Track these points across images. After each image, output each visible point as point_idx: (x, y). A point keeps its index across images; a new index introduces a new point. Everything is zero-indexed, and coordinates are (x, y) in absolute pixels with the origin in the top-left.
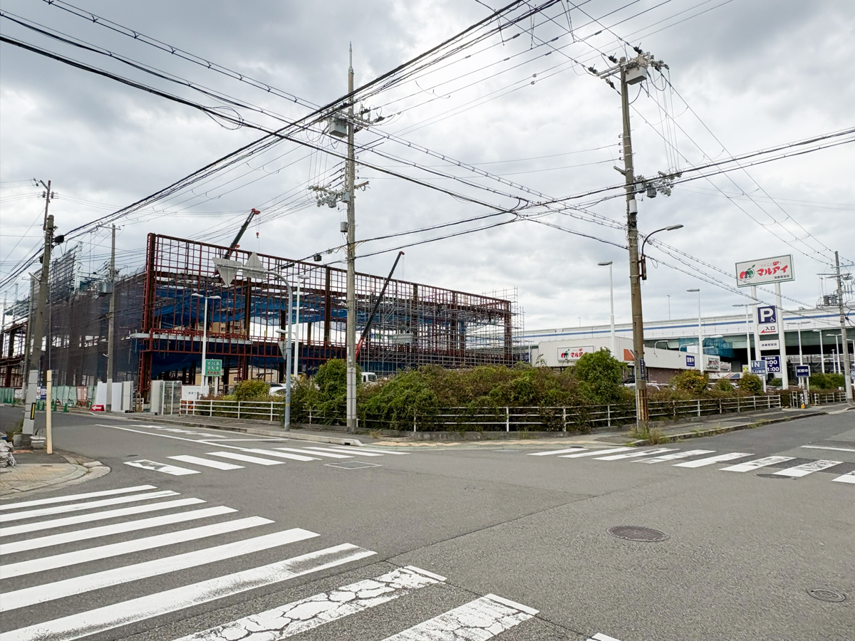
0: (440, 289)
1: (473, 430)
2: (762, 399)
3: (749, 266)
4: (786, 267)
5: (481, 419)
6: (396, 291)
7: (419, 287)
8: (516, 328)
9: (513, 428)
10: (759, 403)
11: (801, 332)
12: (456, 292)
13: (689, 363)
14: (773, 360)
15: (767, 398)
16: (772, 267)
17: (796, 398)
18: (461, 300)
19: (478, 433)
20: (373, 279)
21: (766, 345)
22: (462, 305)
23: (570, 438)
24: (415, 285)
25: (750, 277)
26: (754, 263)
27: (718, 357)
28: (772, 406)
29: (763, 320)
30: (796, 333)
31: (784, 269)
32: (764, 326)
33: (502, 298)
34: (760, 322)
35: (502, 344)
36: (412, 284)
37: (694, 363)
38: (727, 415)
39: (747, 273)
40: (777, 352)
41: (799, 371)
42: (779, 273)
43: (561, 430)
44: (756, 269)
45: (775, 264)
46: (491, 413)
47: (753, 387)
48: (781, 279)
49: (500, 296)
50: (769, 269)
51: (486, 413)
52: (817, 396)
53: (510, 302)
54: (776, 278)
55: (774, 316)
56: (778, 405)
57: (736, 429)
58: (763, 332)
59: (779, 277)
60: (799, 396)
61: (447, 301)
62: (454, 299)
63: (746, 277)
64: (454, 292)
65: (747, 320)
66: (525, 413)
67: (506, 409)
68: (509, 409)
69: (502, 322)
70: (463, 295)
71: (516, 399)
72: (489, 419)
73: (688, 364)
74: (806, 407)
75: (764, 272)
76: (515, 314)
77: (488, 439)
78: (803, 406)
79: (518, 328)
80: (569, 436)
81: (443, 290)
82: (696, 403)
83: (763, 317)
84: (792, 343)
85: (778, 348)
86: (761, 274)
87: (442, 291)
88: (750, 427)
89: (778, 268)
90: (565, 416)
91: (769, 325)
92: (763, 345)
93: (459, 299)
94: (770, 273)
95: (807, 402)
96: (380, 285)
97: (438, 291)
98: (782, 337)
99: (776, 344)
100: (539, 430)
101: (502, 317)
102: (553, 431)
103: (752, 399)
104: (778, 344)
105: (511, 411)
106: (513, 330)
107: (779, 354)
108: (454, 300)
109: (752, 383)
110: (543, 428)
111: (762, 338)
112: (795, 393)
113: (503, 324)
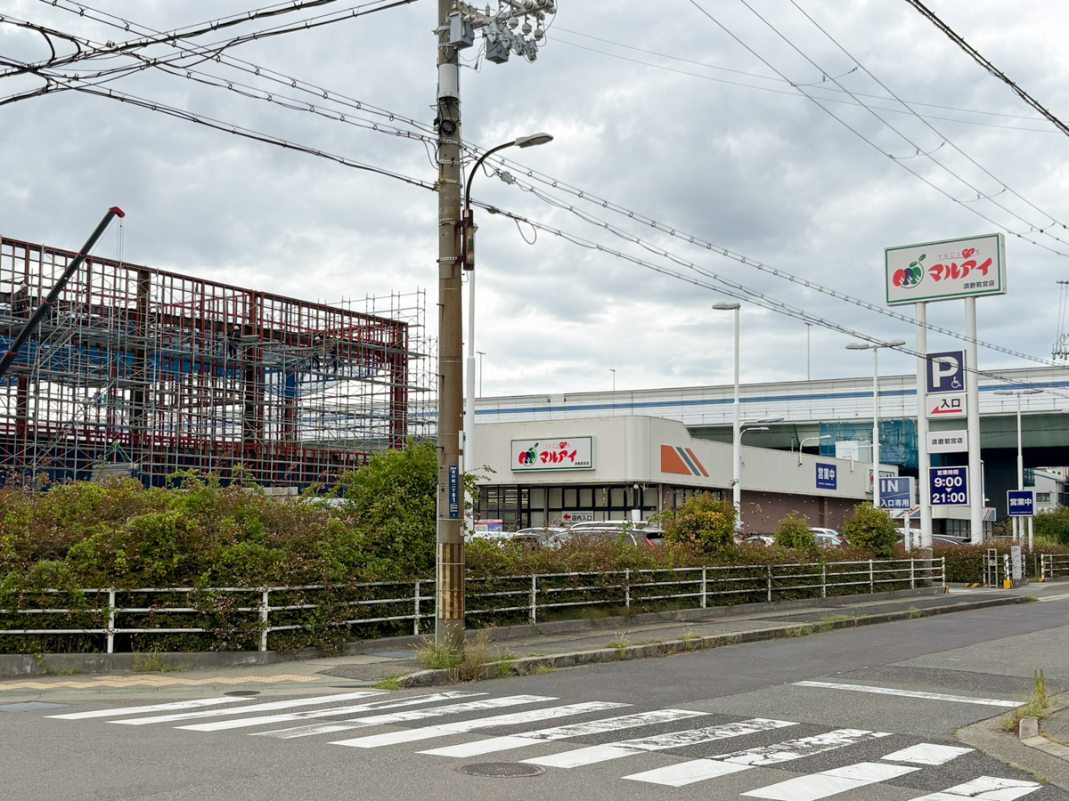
0: (214, 284)
1: (14, 650)
2: (893, 565)
3: (913, 256)
4: (989, 262)
5: (38, 621)
6: (89, 286)
7: (154, 278)
8: (418, 390)
9: (123, 643)
10: (883, 576)
11: (1022, 416)
12: (258, 294)
13: (824, 481)
14: (954, 476)
15: (908, 565)
16: (960, 262)
17: (995, 564)
18: (271, 315)
19: (27, 658)
20: (20, 252)
21: (941, 441)
22: (276, 327)
23: (278, 667)
24: (144, 273)
25: (914, 282)
26: (921, 251)
27: (895, 469)
28: (919, 584)
29: (937, 384)
30: (1012, 419)
31: (984, 267)
32: (937, 399)
33: (387, 316)
34: (931, 388)
35: (382, 429)
36: (134, 268)
37: (834, 481)
38: (784, 604)
39: (908, 275)
40: (962, 458)
41: (1014, 502)
42: (975, 275)
43: (251, 646)
44: (926, 266)
45: (967, 254)
46: (62, 606)
47: (871, 539)
48: (976, 289)
49: (383, 309)
50: (954, 266)
51: (51, 606)
52: (1047, 559)
53: (406, 325)
54: (966, 286)
55: (959, 375)
56: (941, 580)
57: (747, 638)
58: (936, 411)
59: (973, 285)
60: (1001, 561)
61: (235, 315)
62: (253, 312)
63: (906, 283)
64: (255, 295)
65: (875, 389)
66: (161, 604)
67: (107, 595)
68: (117, 595)
69: (384, 373)
70: (277, 304)
71: (136, 568)
72: (58, 621)
73: (821, 483)
74: (1014, 585)
75: (943, 274)
76: (417, 356)
77: (50, 674)
78: (1007, 582)
79: (423, 390)
80: (275, 662)
81: (224, 287)
82: (698, 574)
83: (938, 374)
84: (999, 442)
85: (966, 450)
86: (937, 278)
87: (219, 291)
88: (791, 634)
89: (973, 263)
90: (265, 611)
91: (949, 396)
92: (935, 442)
93: (267, 311)
94: (955, 275)
95: (1018, 574)
96: (53, 270)
97: (208, 289)
98: (973, 424)
99: (960, 440)
100: (195, 648)
101: (382, 361)
102: (227, 649)
103: (866, 567)
104: (965, 441)
105: (122, 600)
106: (411, 396)
107: (967, 463)
108: (252, 317)
109: (870, 529)
110: (204, 642)
111: (934, 424)
112: (992, 553)
113: (388, 380)
